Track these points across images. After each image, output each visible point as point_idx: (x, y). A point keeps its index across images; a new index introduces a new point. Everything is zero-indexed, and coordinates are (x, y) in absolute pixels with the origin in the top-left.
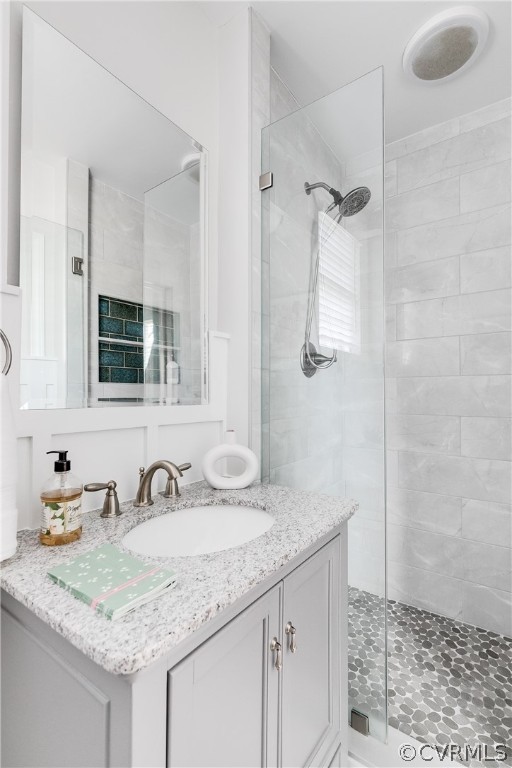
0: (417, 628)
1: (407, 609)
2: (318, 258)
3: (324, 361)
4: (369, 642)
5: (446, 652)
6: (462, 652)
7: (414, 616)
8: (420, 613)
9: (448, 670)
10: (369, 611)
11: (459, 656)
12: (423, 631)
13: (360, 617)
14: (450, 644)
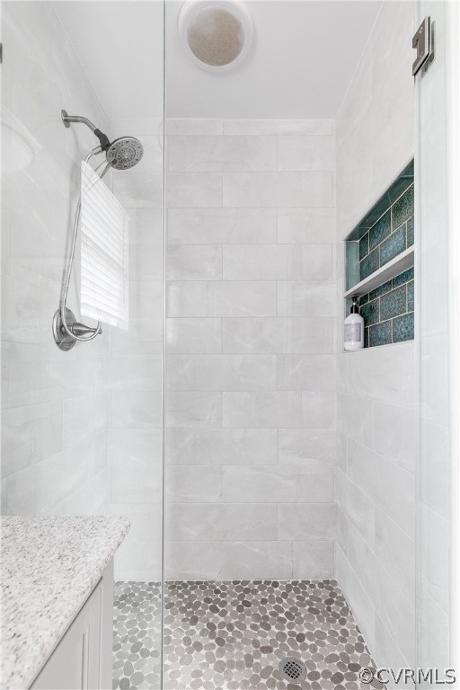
0: (184, 605)
1: (173, 586)
2: (80, 206)
3: (86, 332)
4: (136, 647)
5: (211, 620)
6: (223, 614)
7: (180, 591)
8: (185, 585)
9: (213, 641)
10: (135, 605)
11: (222, 619)
12: (189, 605)
13: (125, 618)
14: (214, 609)
